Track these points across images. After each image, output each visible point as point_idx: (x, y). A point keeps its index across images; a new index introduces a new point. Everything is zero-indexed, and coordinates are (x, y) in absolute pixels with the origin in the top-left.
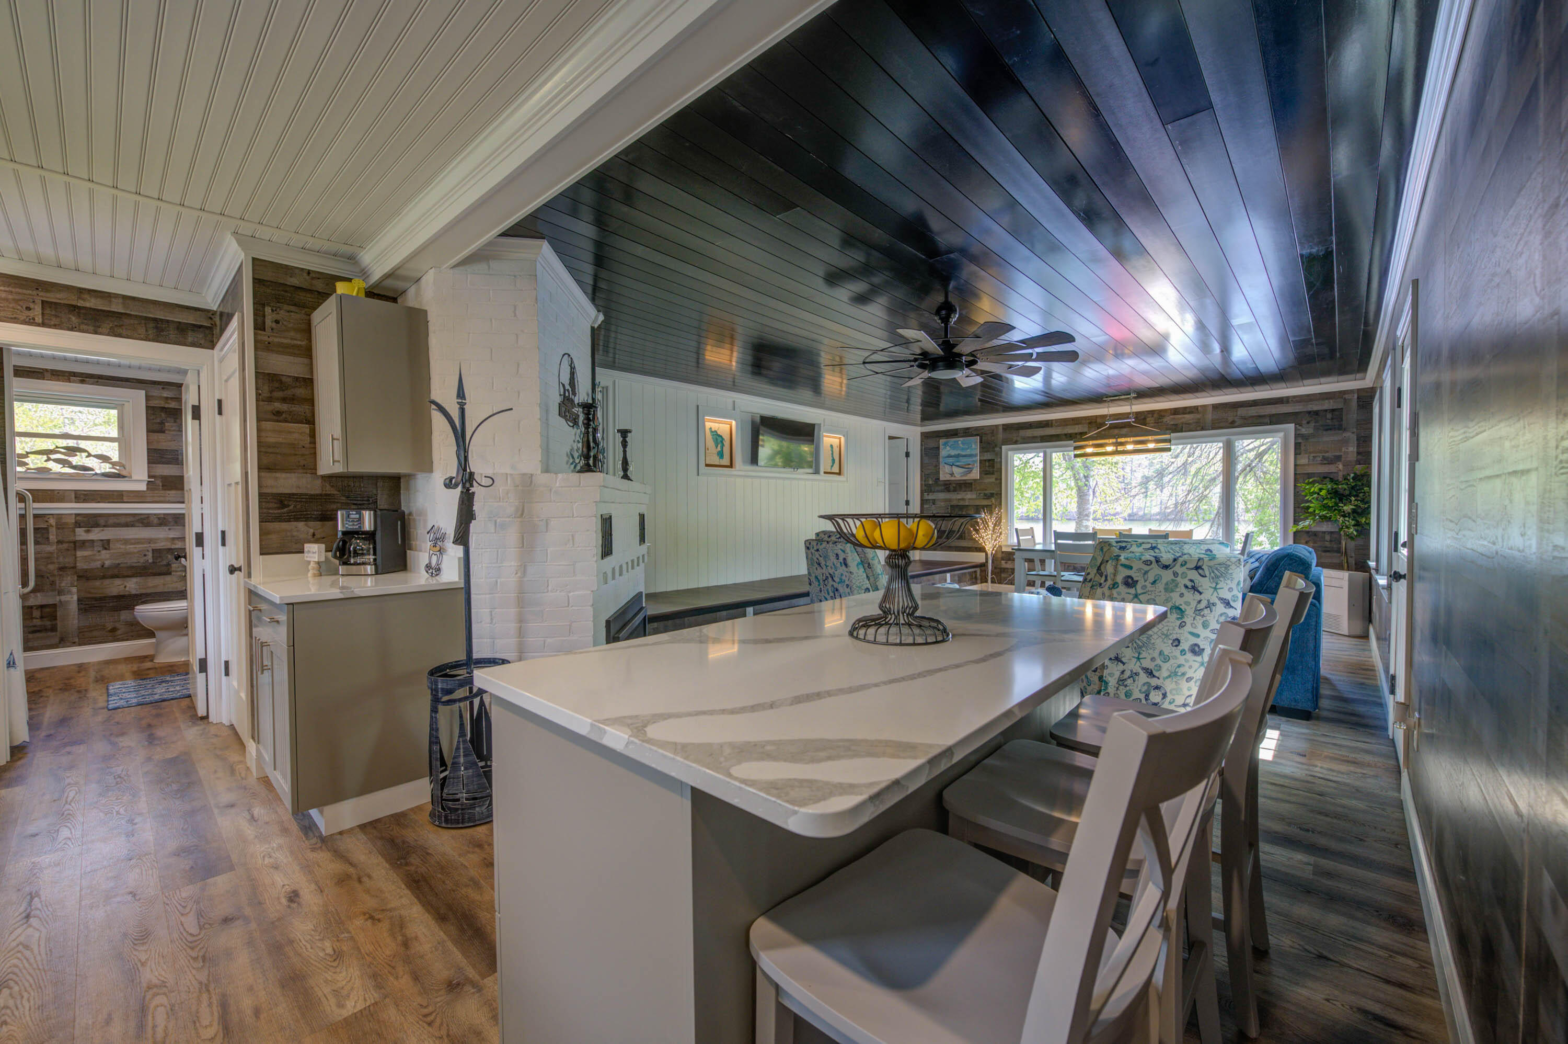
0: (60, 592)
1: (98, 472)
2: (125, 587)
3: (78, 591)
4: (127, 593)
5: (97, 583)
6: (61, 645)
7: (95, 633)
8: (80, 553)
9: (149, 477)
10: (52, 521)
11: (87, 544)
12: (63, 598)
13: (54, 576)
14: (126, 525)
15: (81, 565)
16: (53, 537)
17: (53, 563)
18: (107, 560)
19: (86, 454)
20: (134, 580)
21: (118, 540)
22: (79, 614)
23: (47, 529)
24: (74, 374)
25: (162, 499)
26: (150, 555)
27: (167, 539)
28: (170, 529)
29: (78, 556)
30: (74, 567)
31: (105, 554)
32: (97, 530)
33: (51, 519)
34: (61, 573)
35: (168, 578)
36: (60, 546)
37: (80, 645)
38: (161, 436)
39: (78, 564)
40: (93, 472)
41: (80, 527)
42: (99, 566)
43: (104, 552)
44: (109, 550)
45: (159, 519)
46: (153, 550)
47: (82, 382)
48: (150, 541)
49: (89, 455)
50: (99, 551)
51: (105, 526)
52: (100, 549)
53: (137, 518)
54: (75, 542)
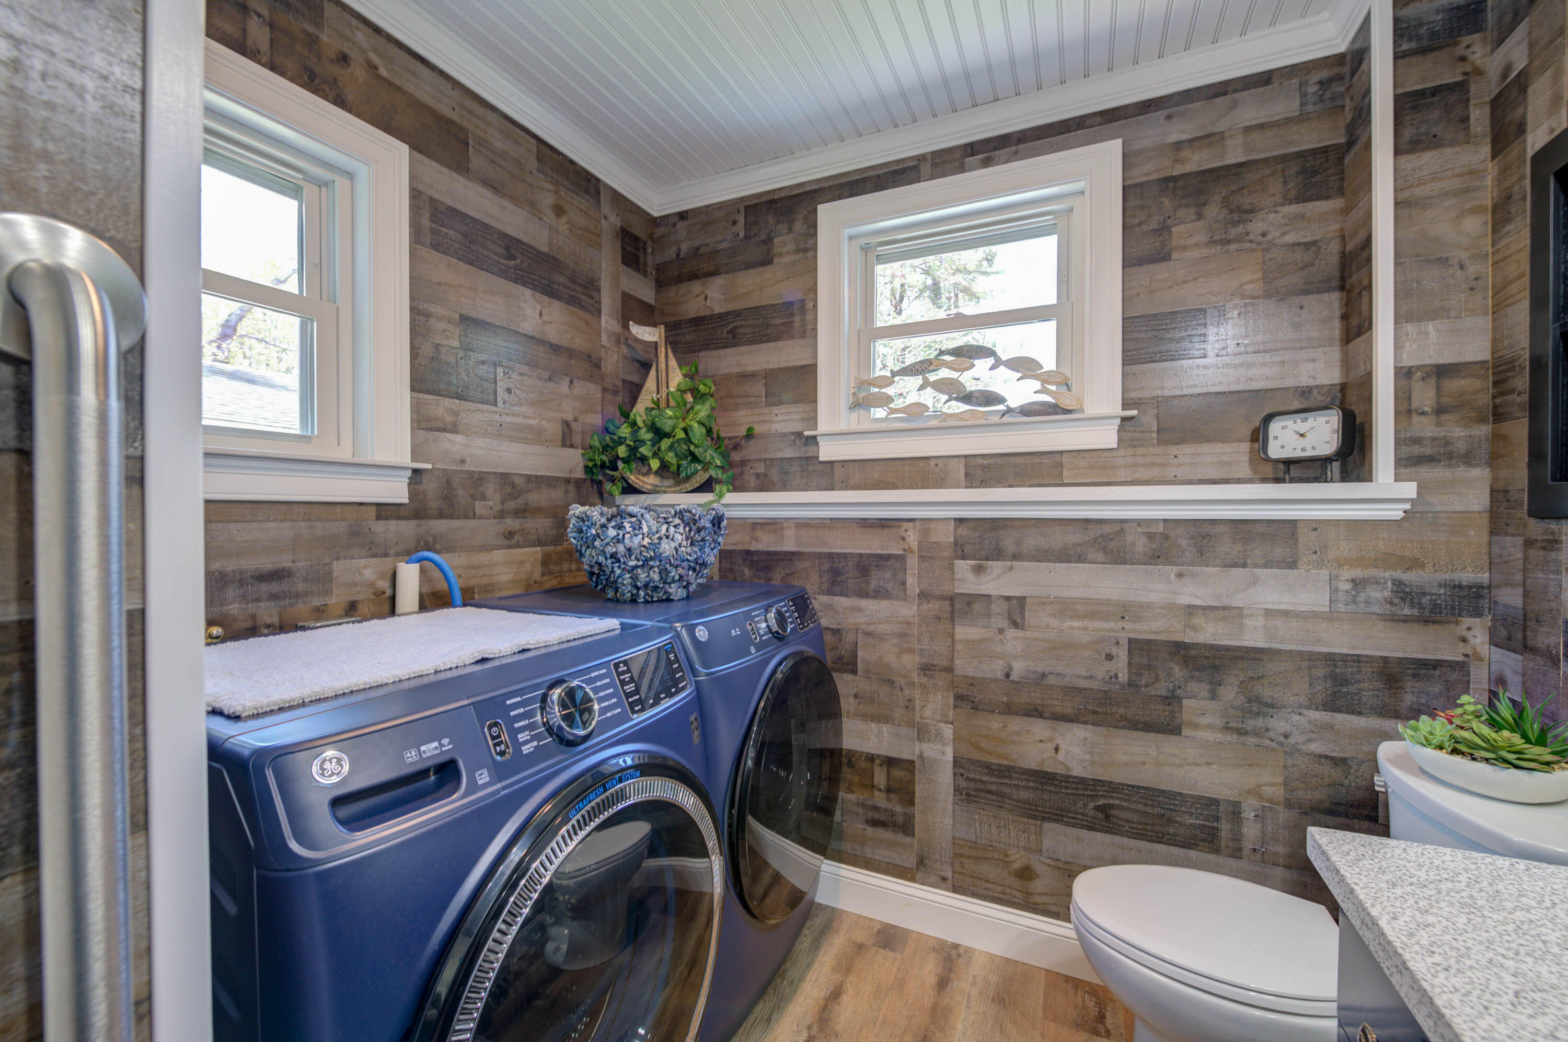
0: (922, 733)
1: (1014, 401)
2: (1057, 749)
3: (957, 738)
4: (1060, 771)
5: (995, 723)
6: (919, 875)
7: (989, 870)
8: (963, 632)
9: (1126, 405)
10: (913, 539)
11: (977, 607)
12: (929, 749)
13: (912, 684)
14: (1065, 556)
15: (965, 666)
16: (912, 582)
17: (910, 651)
18: (1016, 657)
19: (991, 361)
20: (1079, 732)
21: (1044, 602)
22: (955, 803)
23: (901, 558)
24: (971, 149)
25: (1156, 472)
26: (1122, 654)
27: (1170, 608)
28: (1180, 575)
29: (957, 637)
30: (949, 670)
31: (1013, 641)
32: (996, 567)
33: (911, 533)
34: (924, 680)
35: (1169, 746)
36: (926, 607)
37: (956, 889)
38: (1161, 271)
39: (957, 662)
40: (1001, 407)
41: (963, 558)
42: (1000, 675)
43: (1011, 633)
44: (1022, 628)
45: (1150, 536)
46: (1130, 641)
47: (987, 163)
48: (1125, 611)
49: (998, 363)
50: (1001, 631)
51: (1015, 557)
52: (1004, 623)
53: (1093, 532)
54: (952, 599)
